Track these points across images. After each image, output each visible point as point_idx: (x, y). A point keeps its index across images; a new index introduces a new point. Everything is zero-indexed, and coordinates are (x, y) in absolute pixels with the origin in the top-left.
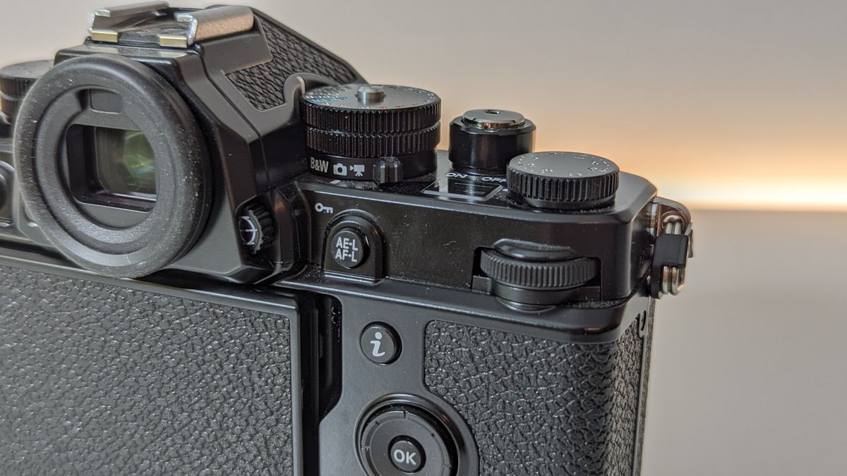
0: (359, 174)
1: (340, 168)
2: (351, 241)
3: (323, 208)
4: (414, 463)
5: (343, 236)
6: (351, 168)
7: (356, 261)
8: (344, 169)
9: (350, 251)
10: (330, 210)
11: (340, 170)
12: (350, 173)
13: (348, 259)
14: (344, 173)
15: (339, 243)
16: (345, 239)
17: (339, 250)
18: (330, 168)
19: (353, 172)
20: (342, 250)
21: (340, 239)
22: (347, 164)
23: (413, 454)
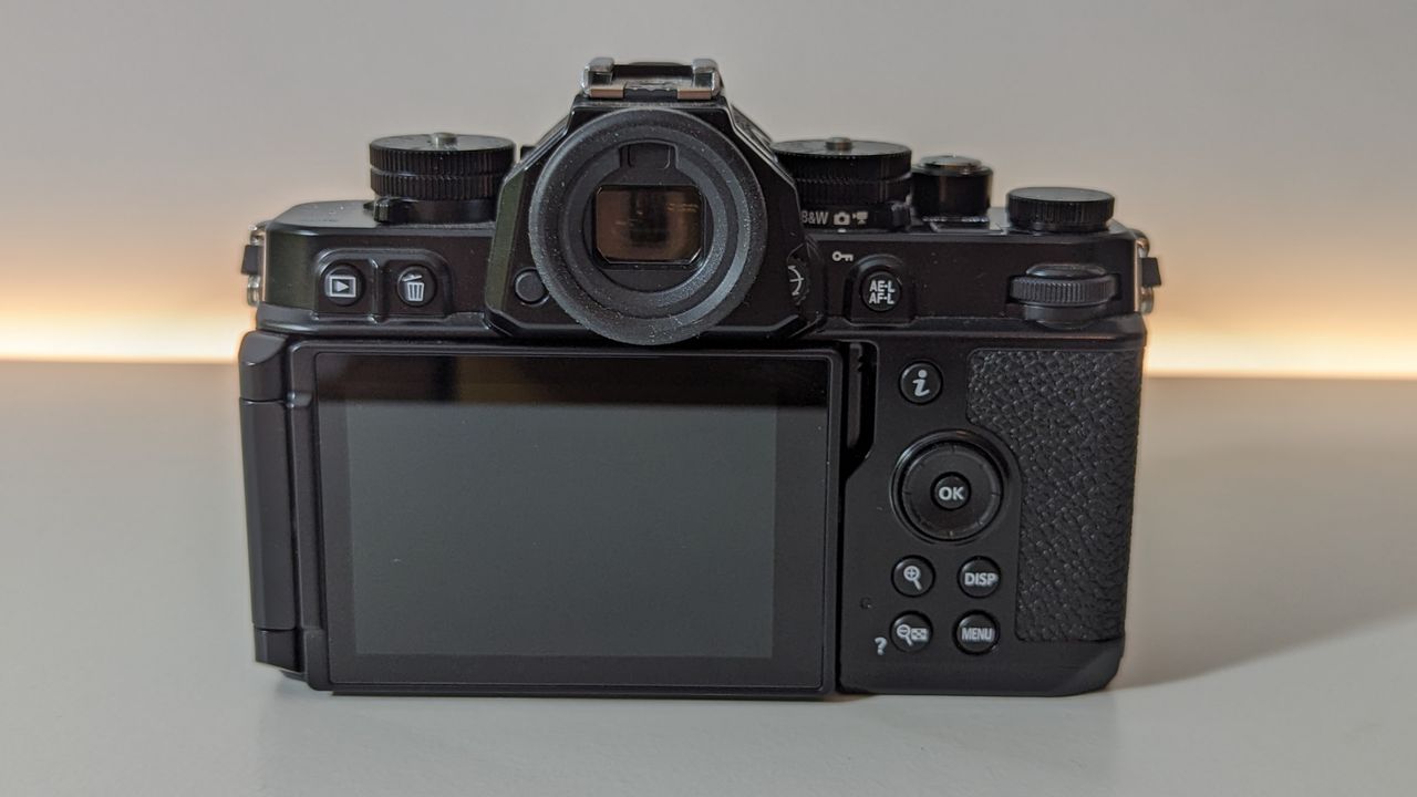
0: (862, 222)
1: (842, 218)
2: (886, 283)
3: (841, 256)
4: (961, 498)
5: (877, 279)
6: (854, 216)
7: (892, 302)
8: (847, 217)
9: (886, 293)
10: (849, 257)
11: (842, 219)
12: (854, 221)
13: (884, 302)
14: (847, 222)
15: (873, 286)
16: (880, 282)
17: (873, 294)
18: (831, 219)
19: (856, 220)
20: (876, 293)
21: (874, 283)
22: (849, 212)
23: (961, 489)
